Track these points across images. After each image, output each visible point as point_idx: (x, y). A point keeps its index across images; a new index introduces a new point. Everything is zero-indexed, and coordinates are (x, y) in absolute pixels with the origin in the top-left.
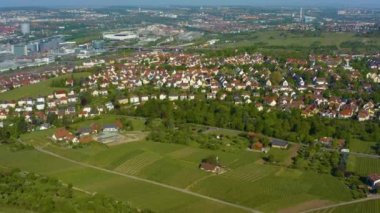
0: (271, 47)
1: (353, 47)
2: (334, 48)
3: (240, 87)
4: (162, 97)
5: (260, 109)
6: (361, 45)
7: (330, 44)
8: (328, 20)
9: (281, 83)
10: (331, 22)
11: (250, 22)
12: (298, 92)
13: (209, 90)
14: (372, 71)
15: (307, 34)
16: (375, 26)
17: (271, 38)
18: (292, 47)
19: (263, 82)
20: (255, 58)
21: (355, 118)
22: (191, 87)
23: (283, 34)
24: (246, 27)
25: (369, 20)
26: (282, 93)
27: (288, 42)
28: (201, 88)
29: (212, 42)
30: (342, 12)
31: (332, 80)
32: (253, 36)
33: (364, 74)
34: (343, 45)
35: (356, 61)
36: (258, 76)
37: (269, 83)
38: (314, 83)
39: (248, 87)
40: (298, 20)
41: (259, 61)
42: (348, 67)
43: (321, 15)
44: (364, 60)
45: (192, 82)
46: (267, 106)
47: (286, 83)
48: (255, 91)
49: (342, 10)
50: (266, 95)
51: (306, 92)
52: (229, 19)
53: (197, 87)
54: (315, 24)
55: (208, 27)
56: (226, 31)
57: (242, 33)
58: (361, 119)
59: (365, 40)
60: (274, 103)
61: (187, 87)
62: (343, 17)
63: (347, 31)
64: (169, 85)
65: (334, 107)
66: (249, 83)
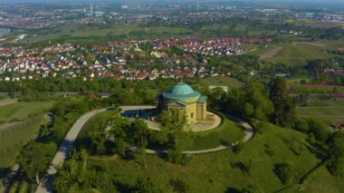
0: (76, 38)
1: (139, 35)
2: (124, 36)
3: (64, 67)
4: (7, 79)
5: (85, 79)
6: (145, 33)
7: (121, 34)
8: (115, 14)
9: (94, 63)
10: (117, 16)
11: (47, 18)
12: (106, 68)
13: (43, 71)
14: (155, 51)
15: (101, 27)
16: (153, 18)
17: (72, 31)
18: (92, 37)
19: (80, 63)
20: (67, 47)
21: (147, 78)
22: (28, 70)
23: (81, 27)
24: (46, 22)
25: (147, 12)
26: (96, 69)
27: (88, 34)
28: (35, 70)
29: (22, 37)
30: (125, 7)
31: (128, 58)
32: (56, 30)
33: (149, 52)
34: (131, 34)
35: (142, 44)
36: (75, 59)
37: (85, 63)
38: (116, 61)
39: (71, 68)
40: (89, 15)
41: (71, 48)
42: (138, 49)
43: (108, 10)
44: (148, 43)
45: (27, 67)
46: (89, 78)
47: (97, 62)
48: (76, 69)
49: (125, 4)
50: (85, 71)
51: (112, 67)
52: (27, 16)
53: (32, 69)
54: (105, 18)
55: (11, 24)
56: (29, 27)
57: (44, 28)
58: (151, 79)
59: (146, 29)
60: (93, 75)
61: (24, 71)
62: (126, 11)
63: (132, 23)
64: (10, 70)
65: (133, 74)
66: (71, 64)
